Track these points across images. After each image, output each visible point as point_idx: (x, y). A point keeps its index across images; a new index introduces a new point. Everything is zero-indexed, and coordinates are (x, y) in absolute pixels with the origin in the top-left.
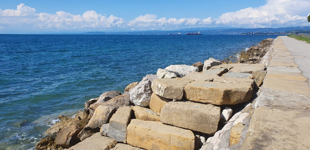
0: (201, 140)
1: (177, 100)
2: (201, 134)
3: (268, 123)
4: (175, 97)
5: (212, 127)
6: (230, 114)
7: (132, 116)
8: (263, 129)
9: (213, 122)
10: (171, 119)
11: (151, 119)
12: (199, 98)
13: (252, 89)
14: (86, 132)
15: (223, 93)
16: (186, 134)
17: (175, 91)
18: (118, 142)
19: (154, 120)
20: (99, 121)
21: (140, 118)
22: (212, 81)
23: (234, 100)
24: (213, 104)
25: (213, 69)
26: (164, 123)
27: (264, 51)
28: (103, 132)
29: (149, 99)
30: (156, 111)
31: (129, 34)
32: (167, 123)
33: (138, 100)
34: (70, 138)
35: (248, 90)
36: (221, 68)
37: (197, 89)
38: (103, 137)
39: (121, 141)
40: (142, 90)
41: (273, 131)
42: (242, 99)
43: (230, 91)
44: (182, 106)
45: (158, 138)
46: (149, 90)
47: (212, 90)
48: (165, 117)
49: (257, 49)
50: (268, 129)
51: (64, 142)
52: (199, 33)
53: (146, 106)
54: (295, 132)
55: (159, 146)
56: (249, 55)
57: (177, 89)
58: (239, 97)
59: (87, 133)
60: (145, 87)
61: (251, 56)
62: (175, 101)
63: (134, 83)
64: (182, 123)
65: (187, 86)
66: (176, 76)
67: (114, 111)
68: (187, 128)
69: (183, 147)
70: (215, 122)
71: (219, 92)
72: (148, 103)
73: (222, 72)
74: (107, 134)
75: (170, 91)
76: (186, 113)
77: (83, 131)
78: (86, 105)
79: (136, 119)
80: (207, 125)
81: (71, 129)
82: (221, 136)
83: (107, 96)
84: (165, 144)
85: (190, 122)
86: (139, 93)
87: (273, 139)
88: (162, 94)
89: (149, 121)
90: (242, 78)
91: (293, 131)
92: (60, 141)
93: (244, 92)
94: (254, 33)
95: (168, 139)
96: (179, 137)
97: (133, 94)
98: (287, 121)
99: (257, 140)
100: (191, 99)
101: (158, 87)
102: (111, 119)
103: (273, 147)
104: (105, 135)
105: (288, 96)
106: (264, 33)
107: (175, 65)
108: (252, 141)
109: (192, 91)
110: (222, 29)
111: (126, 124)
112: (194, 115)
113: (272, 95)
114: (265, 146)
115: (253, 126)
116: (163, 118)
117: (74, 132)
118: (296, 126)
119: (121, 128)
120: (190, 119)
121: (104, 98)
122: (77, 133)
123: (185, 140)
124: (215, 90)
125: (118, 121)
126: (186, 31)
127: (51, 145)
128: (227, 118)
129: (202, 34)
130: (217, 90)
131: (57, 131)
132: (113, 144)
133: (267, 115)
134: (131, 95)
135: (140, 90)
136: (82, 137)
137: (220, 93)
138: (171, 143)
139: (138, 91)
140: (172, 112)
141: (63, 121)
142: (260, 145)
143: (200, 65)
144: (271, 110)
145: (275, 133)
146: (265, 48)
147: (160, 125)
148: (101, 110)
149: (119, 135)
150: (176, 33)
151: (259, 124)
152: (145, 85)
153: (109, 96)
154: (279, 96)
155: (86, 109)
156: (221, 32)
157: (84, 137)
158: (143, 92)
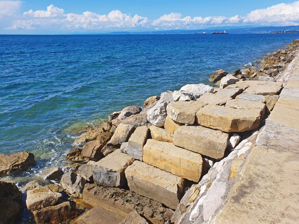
0: (209, 164)
1: (189, 125)
2: (209, 158)
3: (259, 167)
4: (187, 122)
5: (219, 154)
6: (237, 142)
7: (149, 135)
8: (252, 174)
9: (220, 149)
10: (182, 142)
11: (165, 139)
12: (209, 124)
13: (259, 118)
14: (108, 147)
15: (231, 122)
16: (195, 158)
17: (187, 116)
18: (136, 160)
19: (168, 141)
20: (120, 138)
21: (155, 138)
22: (224, 104)
23: (242, 128)
24: (222, 131)
25: (229, 88)
26: (175, 146)
27: (292, 56)
28: (123, 149)
29: (164, 121)
30: (169, 133)
31: (154, 34)
32: (179, 146)
33: (154, 120)
34: (95, 152)
35: (256, 119)
36: (236, 87)
37: (208, 116)
38: (123, 154)
39: (138, 159)
40: (157, 112)
41: (260, 176)
42: (249, 128)
43: (238, 120)
44: (192, 132)
45: (170, 160)
46: (164, 112)
47: (222, 118)
48: (177, 140)
49: (285, 52)
50: (256, 174)
51: (89, 155)
52: (225, 32)
53: (161, 126)
54: (279, 179)
55: (171, 167)
56: (275, 61)
57: (189, 115)
58: (246, 125)
59: (109, 149)
60: (161, 109)
61: (277, 61)
62: (187, 126)
63: (153, 97)
64: (192, 147)
65: (199, 112)
66: (190, 99)
67: (133, 130)
68: (197, 152)
69: (192, 170)
70: (222, 150)
71: (227, 121)
72: (163, 124)
73: (236, 93)
74: (126, 151)
75: (182, 116)
76: (196, 139)
77: (106, 147)
78: (110, 118)
79: (152, 139)
80: (214, 151)
81: (96, 144)
82: (225, 164)
83: (128, 111)
84: (176, 166)
85: (199, 147)
86: (155, 114)
87: (258, 185)
88: (176, 119)
89: (163, 142)
90: (255, 101)
91: (278, 178)
92: (86, 154)
93: (251, 121)
94: (286, 31)
95: (178, 162)
96: (188, 161)
97: (150, 115)
98: (277, 165)
99: (244, 186)
100: (202, 125)
101: (172, 112)
102: (130, 140)
103: (254, 195)
104: (125, 152)
105: (288, 133)
106: (297, 32)
107: (191, 84)
108: (239, 187)
109: (203, 117)
110: (250, 28)
111: (142, 144)
112: (203, 141)
113: (273, 132)
114: (248, 193)
115: (244, 170)
116: (175, 141)
117: (98, 146)
118: (283, 171)
119: (138, 148)
120: (200, 145)
121: (125, 113)
122: (101, 147)
123: (194, 165)
124: (224, 119)
125: (136, 141)
126: (211, 30)
127: (78, 155)
128: (233, 145)
129: (228, 34)
130: (226, 119)
131: (84, 141)
132: (131, 161)
133: (260, 157)
134: (148, 116)
135: (156, 112)
136: (105, 152)
137: (229, 122)
138: (181, 165)
139: (154, 113)
140: (183, 137)
141: (89, 131)
142: (245, 191)
143: (221, 73)
144: (266, 151)
145: (261, 179)
146: (294, 52)
147: (173, 147)
148: (122, 127)
149: (137, 154)
150: (201, 33)
151: (250, 167)
152: (161, 108)
153: (130, 111)
154: (280, 132)
155: (110, 121)
156: (248, 30)
157: (106, 152)
158: (159, 114)
